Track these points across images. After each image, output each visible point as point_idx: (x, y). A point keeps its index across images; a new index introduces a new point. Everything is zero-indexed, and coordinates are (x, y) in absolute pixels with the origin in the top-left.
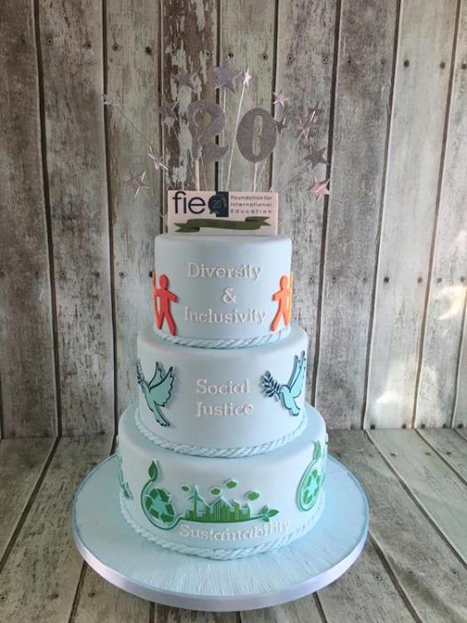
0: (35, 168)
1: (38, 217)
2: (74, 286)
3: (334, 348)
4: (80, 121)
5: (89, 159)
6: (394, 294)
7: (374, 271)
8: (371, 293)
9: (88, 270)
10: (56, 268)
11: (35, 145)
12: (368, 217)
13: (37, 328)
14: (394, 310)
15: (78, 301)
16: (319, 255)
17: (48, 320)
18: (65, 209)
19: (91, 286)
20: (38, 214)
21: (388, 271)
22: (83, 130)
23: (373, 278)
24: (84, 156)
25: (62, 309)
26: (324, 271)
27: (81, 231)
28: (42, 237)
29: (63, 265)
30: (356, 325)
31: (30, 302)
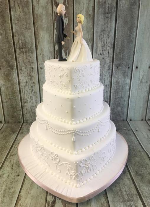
0: (9, 30)
1: (11, 48)
2: (25, 72)
3: (117, 92)
4: (23, 12)
5: (27, 26)
6: (140, 73)
7: (132, 64)
8: (131, 72)
9: (29, 66)
10: (18, 66)
11: (8, 22)
12: (130, 44)
13: (13, 87)
14: (139, 78)
15: (27, 78)
16: (112, 59)
17: (17, 84)
18: (20, 45)
19: (31, 72)
20: (11, 47)
21: (137, 64)
22: (24, 15)
23: (132, 67)
24: (25, 25)
25: (22, 80)
26: (114, 65)
27: (26, 53)
28: (13, 55)
29: (21, 65)
30: (125, 84)
31: (11, 78)
